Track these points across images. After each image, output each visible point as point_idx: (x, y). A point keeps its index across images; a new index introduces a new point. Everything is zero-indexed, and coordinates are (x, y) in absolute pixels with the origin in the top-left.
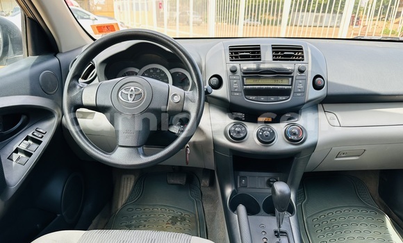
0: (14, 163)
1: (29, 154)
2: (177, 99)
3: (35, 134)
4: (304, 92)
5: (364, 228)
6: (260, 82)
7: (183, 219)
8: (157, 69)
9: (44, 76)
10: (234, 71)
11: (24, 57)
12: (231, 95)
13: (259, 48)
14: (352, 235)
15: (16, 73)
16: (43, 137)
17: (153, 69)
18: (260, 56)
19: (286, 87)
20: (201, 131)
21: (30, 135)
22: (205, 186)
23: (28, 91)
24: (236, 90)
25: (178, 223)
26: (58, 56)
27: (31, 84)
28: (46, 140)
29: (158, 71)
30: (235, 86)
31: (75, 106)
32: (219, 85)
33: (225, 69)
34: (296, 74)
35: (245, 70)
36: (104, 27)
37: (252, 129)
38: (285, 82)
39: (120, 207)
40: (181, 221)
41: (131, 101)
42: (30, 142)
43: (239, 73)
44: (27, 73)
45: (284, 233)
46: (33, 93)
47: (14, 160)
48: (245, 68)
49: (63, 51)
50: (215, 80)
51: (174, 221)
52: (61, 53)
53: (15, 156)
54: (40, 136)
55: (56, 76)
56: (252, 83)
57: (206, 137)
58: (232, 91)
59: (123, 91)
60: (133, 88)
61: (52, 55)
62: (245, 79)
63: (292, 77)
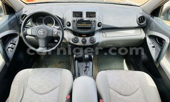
0: (9, 52)
1: (13, 49)
2: (56, 33)
4: (95, 28)
5: (117, 63)
6: (82, 25)
7: (63, 62)
9: (12, 23)
10: (74, 21)
12: (73, 29)
13: (82, 13)
14: (113, 65)
15: (4, 23)
17: (48, 17)
18: (82, 16)
19: (90, 27)
20: (65, 39)
21: (12, 42)
23: (9, 29)
25: (61, 63)
26: (15, 14)
28: (17, 43)
29: (50, 18)
30: (75, 26)
31: (25, 35)
32: (69, 25)
33: (71, 20)
34: (93, 22)
37: (80, 39)
38: (90, 25)
39: (42, 59)
40: (62, 63)
41: (42, 34)
42: (12, 44)
43: (76, 22)
44: (7, 23)
45: (88, 67)
46: (10, 29)
47: (9, 51)
48: (78, 20)
50: (68, 24)
51: (60, 63)
52: (16, 12)
53: (9, 49)
54: (15, 42)
55: (16, 22)
56: (80, 25)
57: (67, 41)
58: (73, 28)
59: (39, 31)
60: (42, 30)
61: (13, 14)
62: (77, 24)
63: (92, 23)
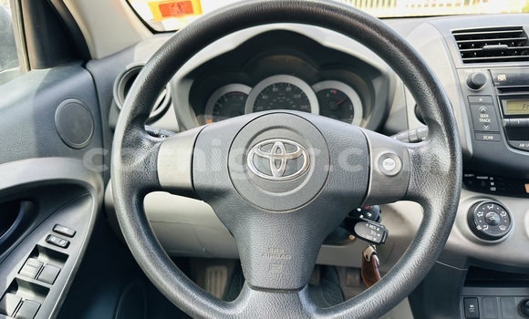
1: (42, 291)
3: (53, 239)
8: (286, 85)
9: (63, 112)
11: (22, 72)
12: (474, 140)
16: (69, 243)
17: (277, 85)
21: (42, 243)
22: (351, 286)
23: (33, 148)
24: (486, 128)
26: (90, 65)
27: (37, 132)
28: (75, 251)
29: (289, 89)
30: (484, 118)
31: (143, 187)
33: (454, 80)
35: (502, 83)
36: (173, 6)
42: (43, 258)
43: (490, 90)
44: (28, 108)
46: (44, 151)
48: (502, 78)
49: (100, 56)
52: (96, 59)
53: (11, 300)
54: (63, 243)
55: (88, 110)
58: (476, 131)
59: (255, 150)
61: (78, 65)
62: (504, 102)
